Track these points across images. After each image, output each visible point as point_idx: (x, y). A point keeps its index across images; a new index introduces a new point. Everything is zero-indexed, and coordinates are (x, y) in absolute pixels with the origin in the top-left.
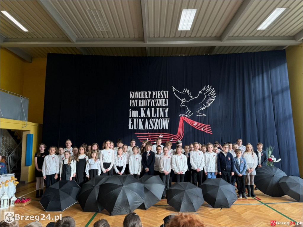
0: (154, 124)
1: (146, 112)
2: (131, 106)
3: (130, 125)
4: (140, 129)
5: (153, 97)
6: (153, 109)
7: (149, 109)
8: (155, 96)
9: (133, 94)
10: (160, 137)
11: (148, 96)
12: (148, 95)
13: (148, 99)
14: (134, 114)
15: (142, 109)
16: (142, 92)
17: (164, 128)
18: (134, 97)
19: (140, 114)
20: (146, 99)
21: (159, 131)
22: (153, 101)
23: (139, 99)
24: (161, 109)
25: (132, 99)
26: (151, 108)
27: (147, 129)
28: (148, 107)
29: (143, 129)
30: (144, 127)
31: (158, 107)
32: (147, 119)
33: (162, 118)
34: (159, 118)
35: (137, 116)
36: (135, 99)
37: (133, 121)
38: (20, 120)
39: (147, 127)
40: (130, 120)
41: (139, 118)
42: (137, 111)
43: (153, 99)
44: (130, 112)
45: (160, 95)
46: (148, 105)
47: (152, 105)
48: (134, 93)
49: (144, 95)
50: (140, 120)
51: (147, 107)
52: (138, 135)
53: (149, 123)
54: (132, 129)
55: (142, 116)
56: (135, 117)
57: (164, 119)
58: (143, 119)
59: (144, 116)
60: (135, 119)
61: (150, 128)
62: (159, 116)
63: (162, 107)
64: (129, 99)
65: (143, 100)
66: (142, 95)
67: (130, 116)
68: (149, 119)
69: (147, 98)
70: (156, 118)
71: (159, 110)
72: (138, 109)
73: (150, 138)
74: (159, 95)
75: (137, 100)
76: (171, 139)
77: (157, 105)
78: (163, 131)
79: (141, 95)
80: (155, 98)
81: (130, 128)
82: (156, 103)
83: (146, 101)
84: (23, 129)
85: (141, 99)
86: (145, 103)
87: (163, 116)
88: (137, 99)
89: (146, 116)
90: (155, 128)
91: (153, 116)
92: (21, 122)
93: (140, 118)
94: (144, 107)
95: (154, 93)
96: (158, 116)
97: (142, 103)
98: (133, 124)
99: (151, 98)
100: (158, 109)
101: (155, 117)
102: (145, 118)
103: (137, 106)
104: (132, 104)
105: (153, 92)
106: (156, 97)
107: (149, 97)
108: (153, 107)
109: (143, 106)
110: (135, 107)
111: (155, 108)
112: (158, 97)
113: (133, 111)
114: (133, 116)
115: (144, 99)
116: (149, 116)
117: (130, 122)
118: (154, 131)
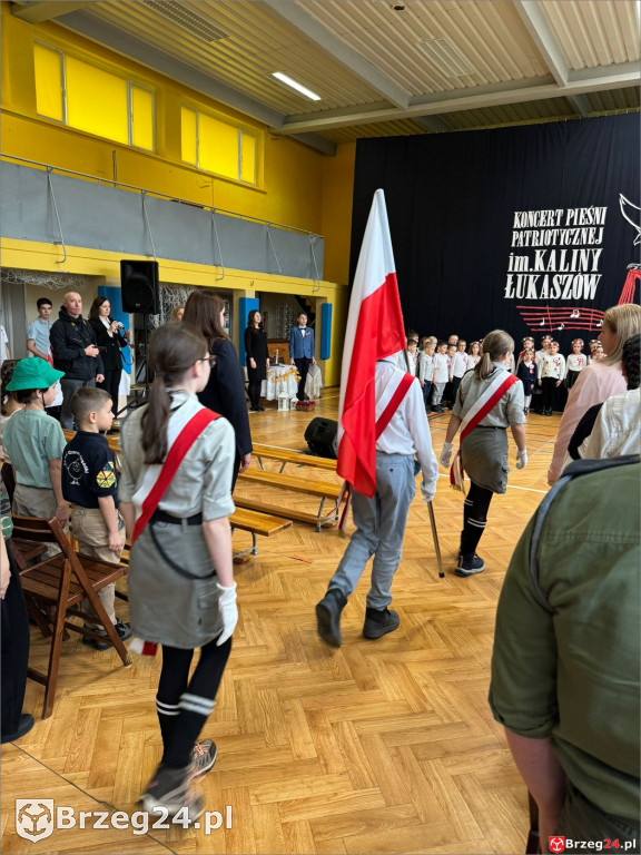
0: (562, 287)
1: (546, 260)
2: (513, 245)
3: (508, 289)
4: (529, 297)
5: (568, 224)
6: (564, 252)
7: (553, 252)
8: (572, 220)
9: (520, 218)
10: (572, 316)
11: (555, 222)
12: (555, 218)
13: (555, 227)
14: (519, 263)
15: (538, 252)
16: (543, 212)
17: (586, 297)
18: (524, 224)
19: (532, 264)
20: (551, 228)
21: (573, 303)
22: (565, 234)
23: (533, 229)
24: (583, 251)
25: (519, 230)
26: (558, 248)
27: (546, 297)
28: (554, 247)
29: (535, 297)
30: (539, 293)
31: (576, 247)
32: (547, 276)
33: (583, 273)
34: (575, 274)
35: (526, 269)
36: (524, 229)
37: (515, 279)
38: (310, 278)
39: (546, 294)
40: (510, 277)
41: (529, 273)
42: (527, 258)
43: (567, 227)
44: (511, 258)
45: (586, 216)
46: (554, 243)
47: (562, 244)
48: (524, 214)
49: (546, 218)
50: (531, 277)
51: (550, 248)
52: (523, 310)
53: (551, 285)
54: (512, 296)
55: (537, 269)
56: (521, 270)
57: (587, 276)
58: (538, 276)
59: (542, 269)
60: (520, 276)
61: (552, 296)
62: (577, 268)
63: (586, 247)
64: (510, 229)
65: (543, 231)
66: (542, 218)
67: (510, 269)
68: (551, 275)
69: (552, 225)
70: (569, 273)
71: (579, 253)
72: (529, 252)
73: (550, 318)
74: (582, 216)
75: (528, 232)
77: (574, 243)
78: (581, 303)
79: (538, 219)
80: (572, 226)
81: (507, 296)
82: (572, 237)
83: (550, 233)
84: (316, 294)
85: (539, 229)
86: (547, 238)
87: (585, 269)
88: (529, 229)
89: (546, 268)
90: (564, 297)
91: (562, 269)
92: (311, 282)
93: (533, 273)
94: (544, 247)
95: (571, 213)
96: (573, 269)
97: (539, 238)
98: (514, 285)
99: (563, 225)
100: (575, 252)
101: (567, 270)
102: (543, 274)
103: (527, 245)
104: (517, 241)
105: (569, 210)
106: (575, 223)
107: (558, 224)
108: (565, 247)
109: (541, 244)
110: (524, 247)
111: (570, 248)
112: (581, 223)
113: (517, 258)
114: (516, 270)
115: (546, 228)
116: (554, 269)
117: (509, 283)
118: (560, 302)
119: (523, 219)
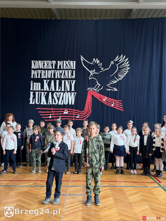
0: (58, 99)
1: (49, 85)
2: (32, 77)
3: (31, 99)
4: (42, 103)
5: (58, 68)
6: (58, 81)
7: (53, 81)
8: (60, 66)
9: (35, 64)
10: (65, 113)
11: (52, 67)
12: (52, 65)
13: (52, 69)
14: (36, 86)
15: (45, 81)
16: (46, 61)
17: (70, 104)
18: (36, 67)
19: (42, 87)
20: (50, 70)
21: (64, 106)
22: (58, 73)
23: (41, 69)
24: (67, 81)
25: (34, 70)
26: (55, 80)
27: (51, 104)
28: (53, 79)
29: (45, 103)
30: (47, 102)
31: (63, 79)
32: (50, 93)
33: (68, 92)
34: (64, 92)
35: (40, 90)
36: (37, 69)
37: (34, 94)
39: (51, 102)
40: (32, 93)
41: (41, 91)
42: (40, 84)
43: (58, 70)
44: (32, 84)
45: (67, 65)
46: (53, 77)
47: (56, 77)
48: (37, 62)
49: (48, 64)
50: (43, 93)
51: (51, 79)
52: (40, 110)
53: (53, 98)
54: (34, 103)
55: (45, 89)
56: (37, 90)
57: (70, 93)
58: (46, 93)
59: (48, 90)
60: (37, 93)
61: (54, 103)
62: (65, 89)
63: (68, 79)
64: (30, 69)
65: (46, 71)
66: (46, 64)
67: (31, 89)
68: (53, 92)
69: (51, 68)
70: (61, 92)
71: (65, 82)
72: (40, 81)
73: (54, 114)
74: (65, 65)
75: (39, 71)
76: (77, 116)
77: (62, 77)
78: (68, 106)
79: (44, 65)
80: (60, 69)
81: (31, 103)
82: (61, 74)
83: (50, 72)
85: (45, 70)
86: (49, 74)
87: (69, 90)
88: (40, 69)
89: (49, 89)
90: (60, 103)
91: (57, 90)
93: (43, 91)
94: (48, 79)
95: (60, 63)
96: (63, 90)
97: (45, 74)
98: (34, 98)
99: (56, 69)
100: (63, 81)
101: (60, 90)
102: (48, 92)
103: (39, 77)
104: (34, 75)
105: (58, 62)
106: (62, 68)
107: (54, 68)
108: (58, 79)
109: (46, 77)
110: (38, 78)
111: (60, 80)
112: (64, 68)
113: (35, 83)
114: (34, 89)
115: (48, 70)
116: (53, 90)
117: (32, 96)
118: (58, 106)
119: (36, 64)
